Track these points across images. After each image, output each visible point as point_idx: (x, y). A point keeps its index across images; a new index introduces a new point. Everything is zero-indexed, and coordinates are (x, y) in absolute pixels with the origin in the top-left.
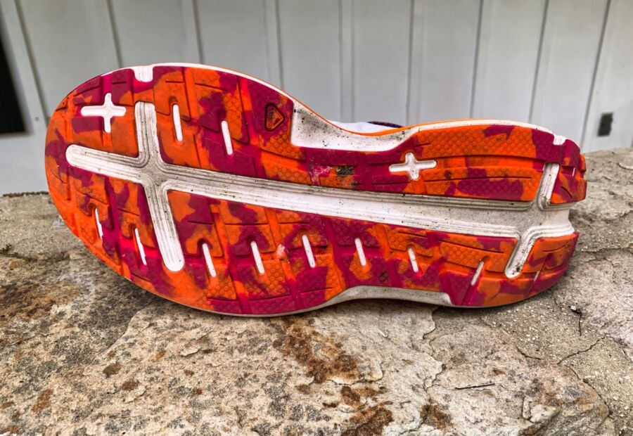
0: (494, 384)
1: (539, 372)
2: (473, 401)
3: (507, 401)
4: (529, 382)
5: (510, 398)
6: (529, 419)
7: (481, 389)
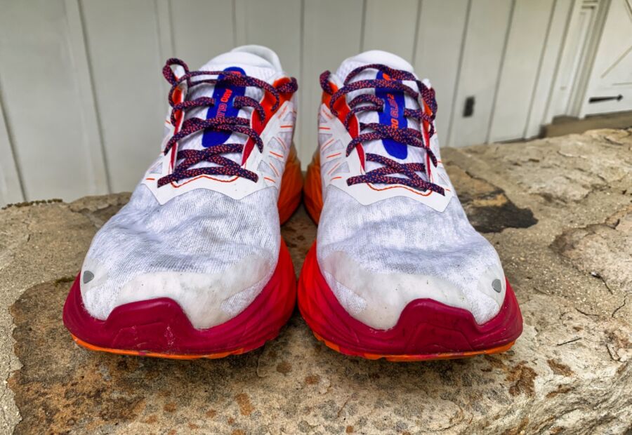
0: (580, 339)
1: (605, 325)
2: (575, 352)
3: (596, 349)
4: (602, 333)
5: (597, 346)
6: (619, 360)
7: (574, 343)
